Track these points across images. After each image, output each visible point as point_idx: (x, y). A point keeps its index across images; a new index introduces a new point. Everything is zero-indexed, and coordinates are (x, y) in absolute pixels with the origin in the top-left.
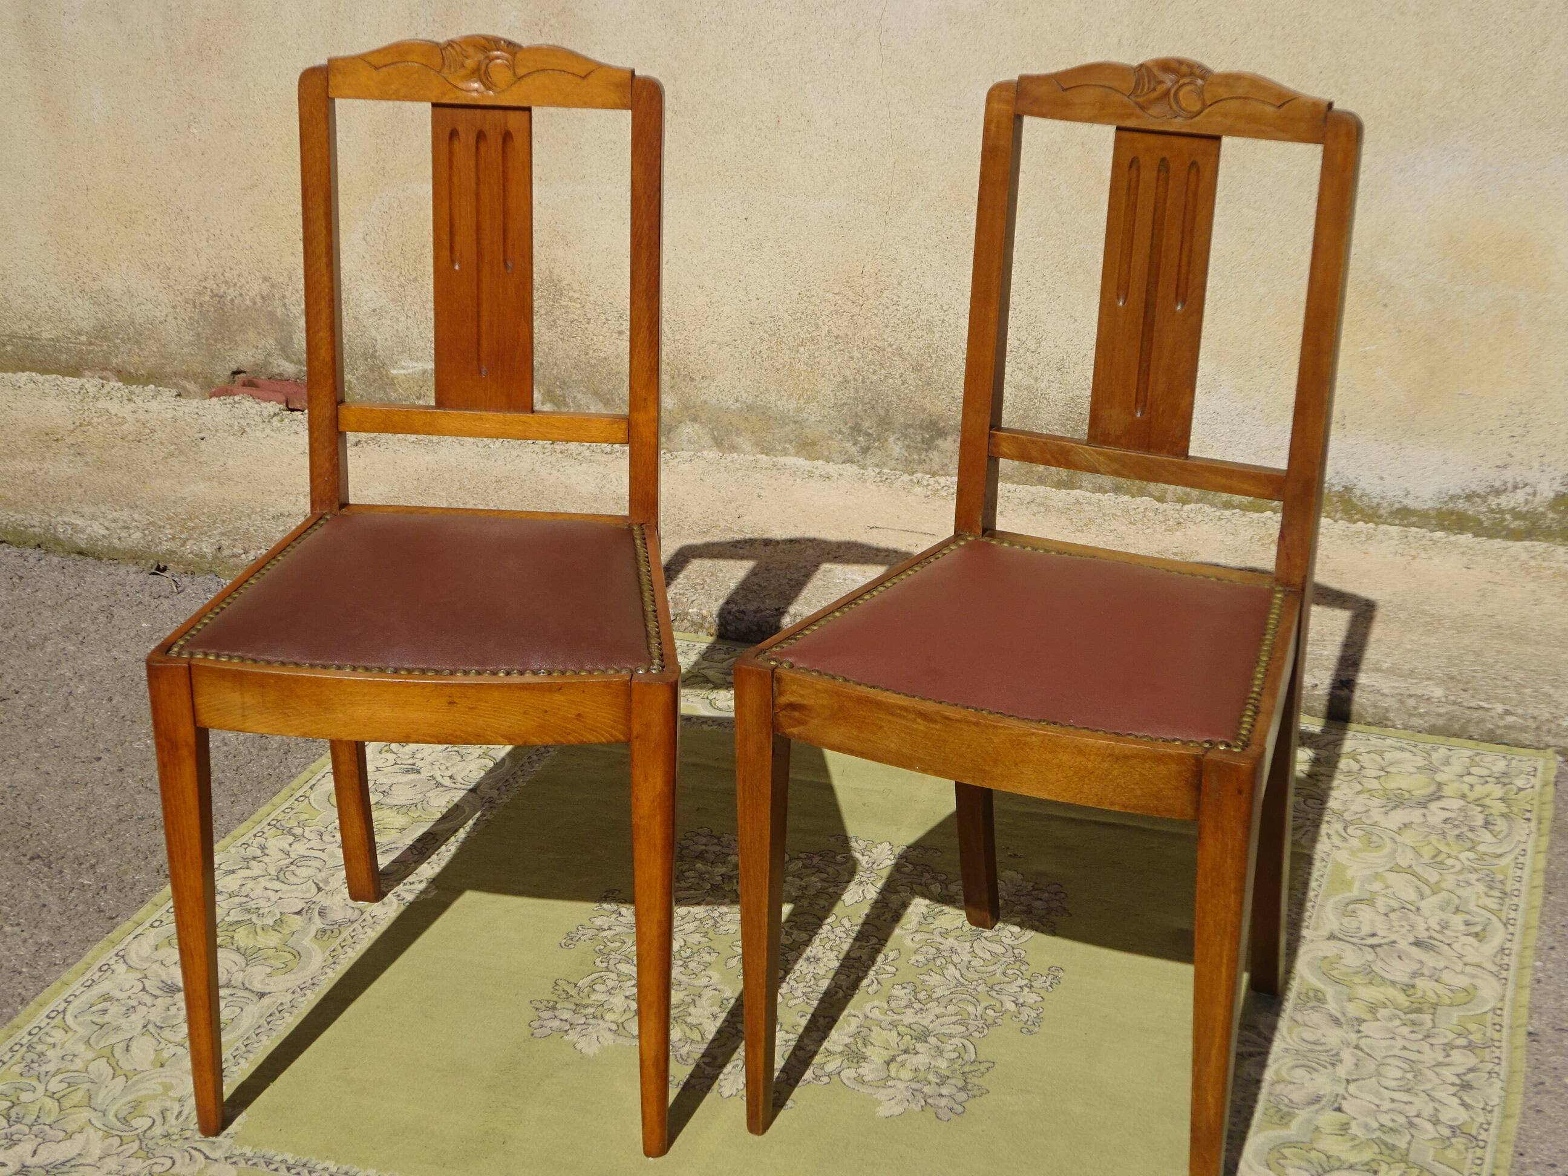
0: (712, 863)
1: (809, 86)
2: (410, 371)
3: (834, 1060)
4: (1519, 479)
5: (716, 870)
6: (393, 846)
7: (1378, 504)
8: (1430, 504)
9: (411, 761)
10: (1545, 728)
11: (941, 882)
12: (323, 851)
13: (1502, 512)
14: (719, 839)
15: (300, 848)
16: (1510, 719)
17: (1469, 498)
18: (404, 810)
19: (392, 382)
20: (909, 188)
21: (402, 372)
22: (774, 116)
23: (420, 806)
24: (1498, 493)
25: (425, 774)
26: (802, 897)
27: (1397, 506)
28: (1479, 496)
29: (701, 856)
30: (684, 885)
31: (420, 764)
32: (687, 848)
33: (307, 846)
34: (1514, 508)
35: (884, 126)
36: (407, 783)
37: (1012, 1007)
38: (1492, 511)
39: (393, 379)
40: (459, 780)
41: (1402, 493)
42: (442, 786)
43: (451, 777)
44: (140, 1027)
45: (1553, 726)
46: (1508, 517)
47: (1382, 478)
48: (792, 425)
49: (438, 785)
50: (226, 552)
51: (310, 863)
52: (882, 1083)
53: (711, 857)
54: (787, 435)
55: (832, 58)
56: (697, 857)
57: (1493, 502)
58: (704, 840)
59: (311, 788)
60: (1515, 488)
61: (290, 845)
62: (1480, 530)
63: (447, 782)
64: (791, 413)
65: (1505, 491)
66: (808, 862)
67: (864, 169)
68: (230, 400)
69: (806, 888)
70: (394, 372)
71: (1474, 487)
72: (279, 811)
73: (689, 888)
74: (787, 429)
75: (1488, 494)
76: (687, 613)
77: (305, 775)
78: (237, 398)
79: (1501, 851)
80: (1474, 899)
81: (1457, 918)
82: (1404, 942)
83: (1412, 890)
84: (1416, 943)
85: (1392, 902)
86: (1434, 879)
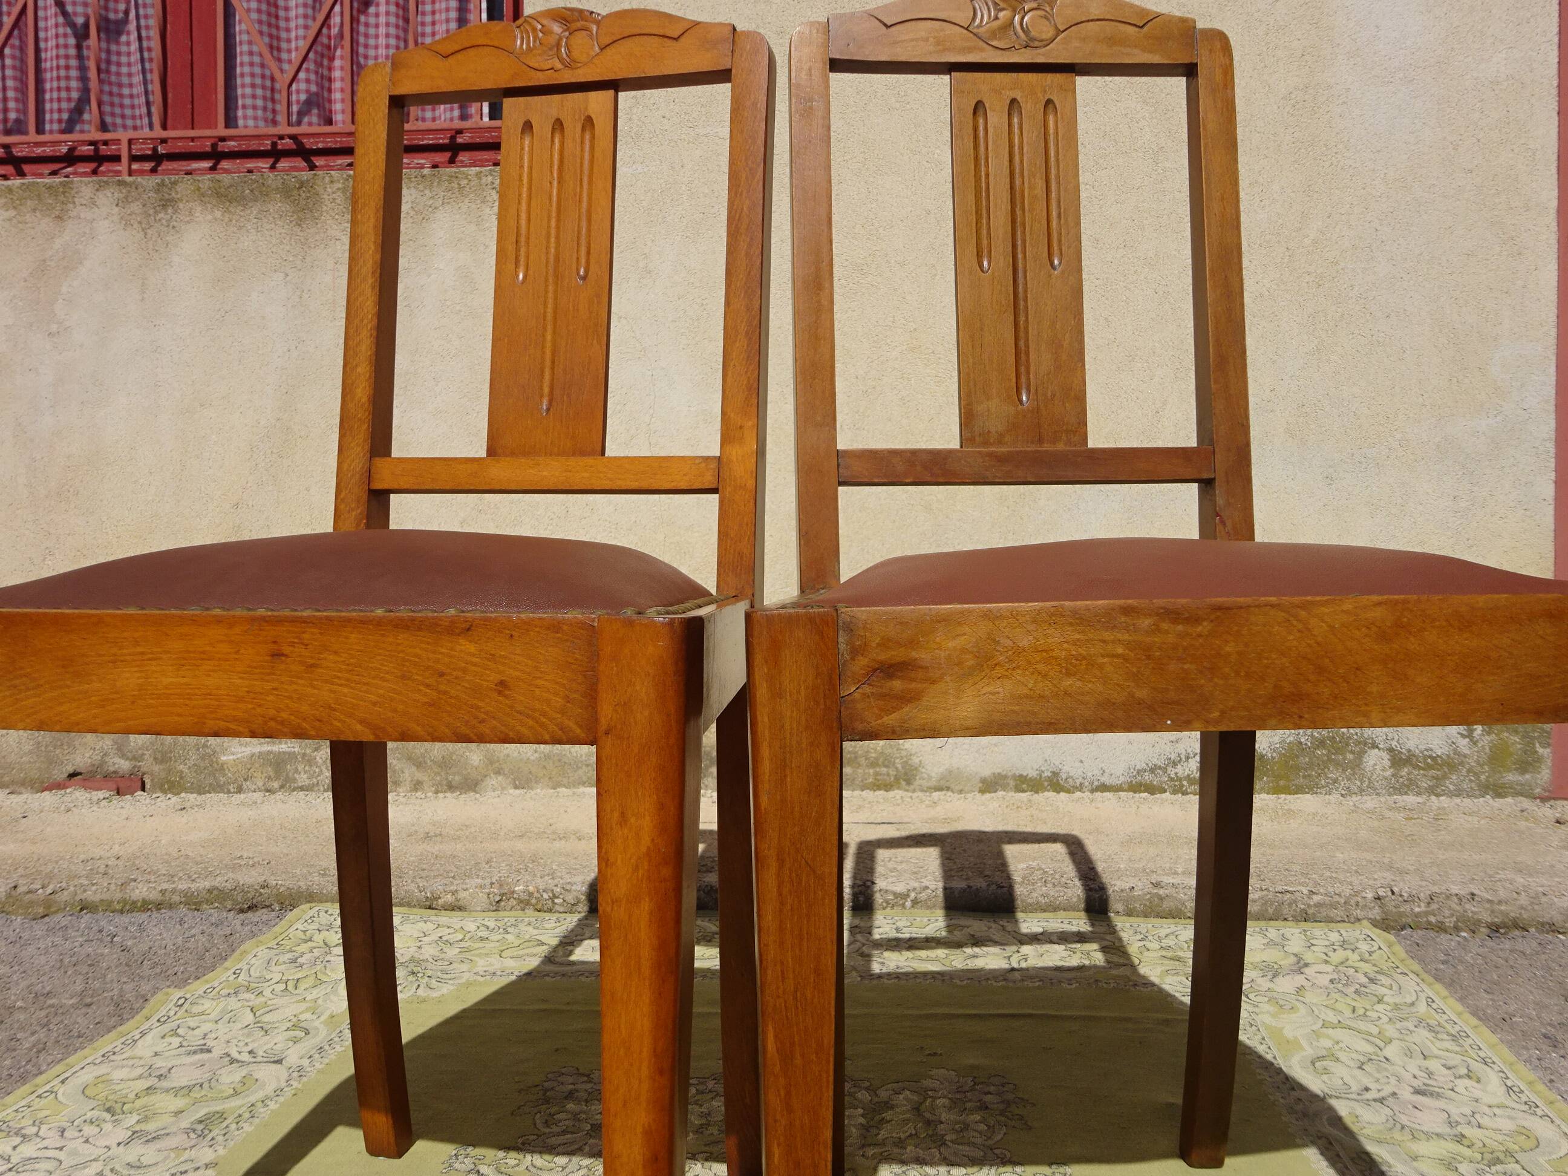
0: (587, 1101)
2: (239, 756)
4: (1189, 750)
5: (593, 1108)
6: (163, 1132)
7: (1081, 784)
8: (1122, 779)
9: (202, 1042)
10: (1353, 902)
11: (867, 1089)
12: (61, 1149)
13: (1180, 780)
14: (588, 1076)
15: (28, 1150)
16: (1316, 898)
17: (1152, 771)
18: (185, 1091)
19: (222, 768)
21: (231, 757)
23: (206, 1085)
24: (1174, 764)
25: (217, 1052)
26: (709, 1125)
27: (1096, 783)
28: (1160, 768)
29: (570, 1096)
30: (555, 1129)
31: (210, 1043)
32: (552, 1089)
33: (40, 1146)
34: (1189, 775)
36: (192, 1064)
38: (1172, 780)
39: (222, 765)
40: (261, 1053)
41: (1097, 772)
42: (238, 1061)
43: (250, 1052)
45: (1359, 899)
46: (1185, 783)
47: (1081, 762)
48: (584, 767)
49: (233, 1061)
50: (20, 890)
51: (37, 1166)
53: (585, 1095)
54: (580, 778)
56: (566, 1098)
57: (1172, 772)
58: (571, 1080)
59: (63, 1082)
60: (1188, 758)
61: (15, 1148)
63: (245, 1057)
64: (584, 757)
65: (1180, 761)
66: (701, 1087)
68: (63, 792)
69: (709, 1114)
70: (224, 758)
71: (1155, 761)
72: (9, 1111)
73: (564, 1132)
74: (580, 772)
75: (1167, 765)
76: (513, 892)
77: (59, 1068)
78: (68, 791)
79: (1409, 1000)
80: (1429, 1043)
81: (1434, 1065)
82: (1406, 1094)
83: (1363, 1043)
84: (1418, 1092)
85: (1354, 1056)
86: (1375, 1030)
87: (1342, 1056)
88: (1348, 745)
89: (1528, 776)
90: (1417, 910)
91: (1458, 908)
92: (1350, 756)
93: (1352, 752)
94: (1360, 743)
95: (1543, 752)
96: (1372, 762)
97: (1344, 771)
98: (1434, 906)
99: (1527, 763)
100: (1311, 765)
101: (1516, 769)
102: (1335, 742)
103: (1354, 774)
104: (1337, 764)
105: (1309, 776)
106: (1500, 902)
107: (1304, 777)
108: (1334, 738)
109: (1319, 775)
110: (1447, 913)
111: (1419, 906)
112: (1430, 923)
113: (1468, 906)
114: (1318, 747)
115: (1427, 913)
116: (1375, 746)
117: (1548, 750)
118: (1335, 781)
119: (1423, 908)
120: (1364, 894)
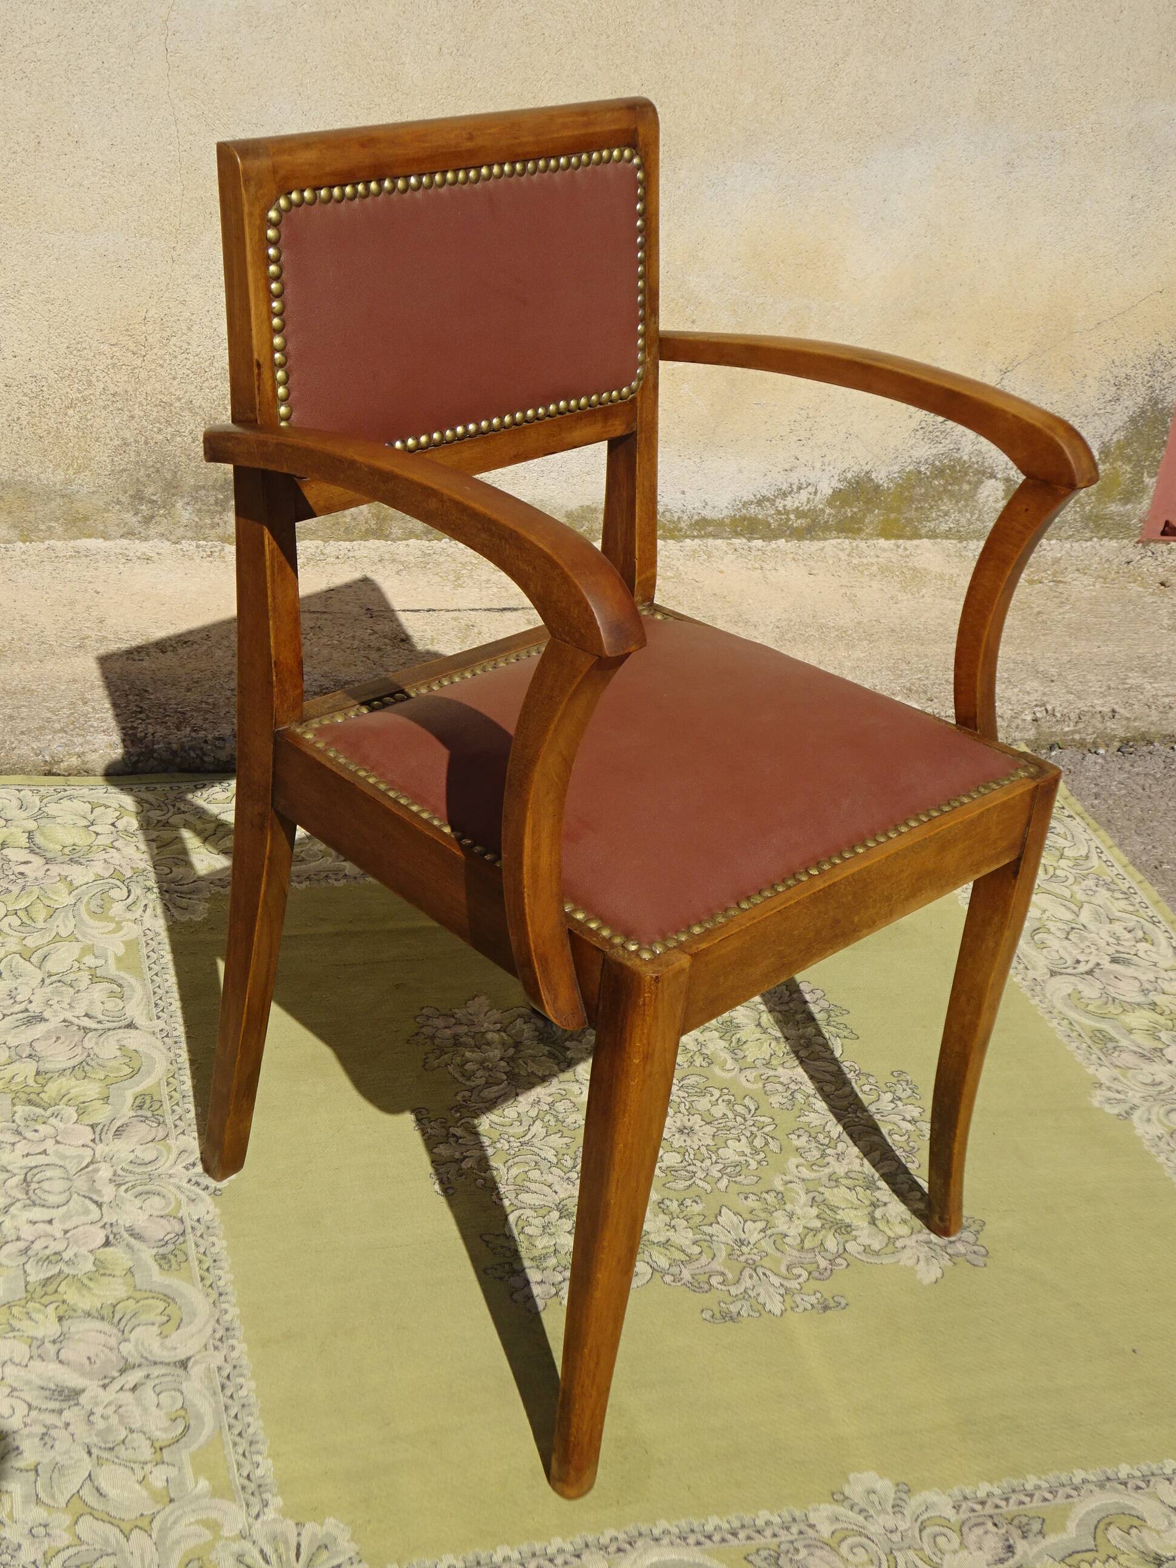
0: (477, 1047)
1: (77, 99)
3: (825, 1237)
4: (803, 480)
5: (492, 1054)
6: (118, 1123)
7: (679, 518)
8: (725, 512)
10: (1014, 725)
12: (44, 1153)
13: (787, 512)
17: (759, 503)
18: (80, 1073)
20: (201, 219)
22: (33, 136)
23: (93, 1064)
24: (784, 495)
25: (53, 1019)
27: (696, 517)
28: (768, 500)
29: (458, 1042)
30: (478, 1081)
32: (435, 1035)
34: (797, 508)
35: (171, 147)
36: (45, 1037)
37: (909, 1127)
38: (779, 513)
41: (698, 504)
42: (89, 1029)
43: (88, 1017)
44: (86, 1456)
46: (792, 517)
47: (683, 493)
48: (58, 499)
49: (84, 1030)
52: (891, 1248)
53: (468, 1040)
54: (53, 512)
55: (106, 65)
56: (456, 1045)
57: (780, 504)
58: (441, 1022)
60: (800, 488)
62: (769, 533)
64: (58, 486)
65: (790, 493)
67: (146, 198)
71: (765, 492)
74: (53, 505)
75: (776, 497)
79: (1084, 853)
80: (1109, 904)
81: (1118, 928)
82: (1105, 962)
83: (1063, 909)
84: (1114, 961)
85: (1060, 925)
86: (1068, 894)
87: (1051, 925)
88: (966, 474)
89: (1129, 507)
90: (1067, 729)
91: (1099, 726)
92: (966, 487)
93: (969, 483)
94: (979, 472)
95: (1149, 481)
96: (986, 493)
97: (957, 502)
98: (1081, 725)
99: (1132, 493)
100: (925, 496)
101: (1120, 500)
102: (955, 471)
103: (966, 506)
104: (952, 495)
105: (921, 508)
106: (1135, 719)
107: (917, 509)
108: (954, 466)
109: (932, 507)
110: (1090, 730)
111: (1068, 726)
112: (1073, 740)
113: (1108, 724)
114: (936, 477)
115: (1073, 732)
116: (993, 476)
117: (1154, 480)
118: (946, 514)
119: (1072, 728)
120: (1023, 717)
